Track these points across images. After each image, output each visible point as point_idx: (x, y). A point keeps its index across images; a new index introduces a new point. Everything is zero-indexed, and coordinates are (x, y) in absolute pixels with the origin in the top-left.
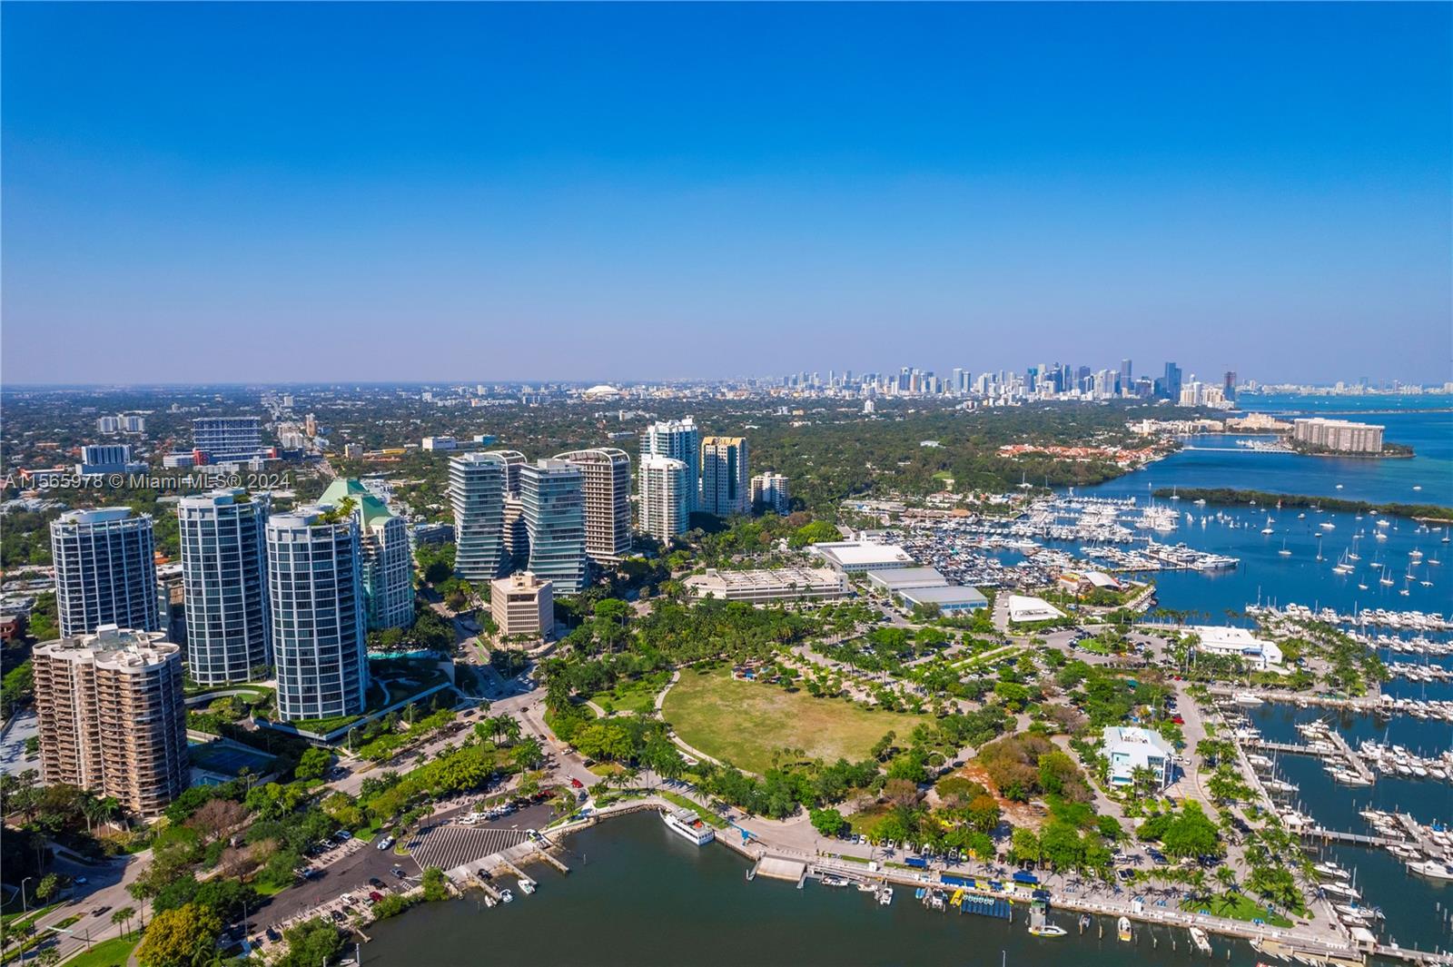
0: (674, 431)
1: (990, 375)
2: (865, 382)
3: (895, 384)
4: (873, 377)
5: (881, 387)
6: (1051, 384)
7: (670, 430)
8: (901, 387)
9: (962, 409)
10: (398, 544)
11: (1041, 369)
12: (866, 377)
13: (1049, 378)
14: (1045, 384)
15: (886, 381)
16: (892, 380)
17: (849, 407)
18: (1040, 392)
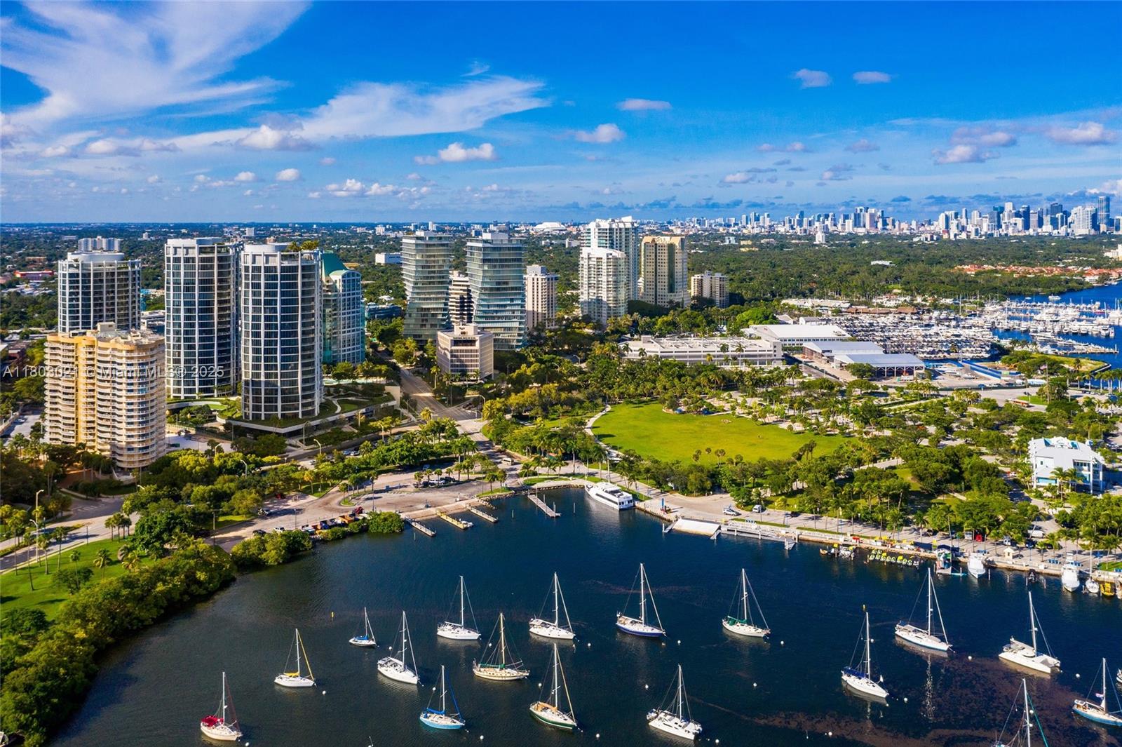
0: (614, 226)
1: (951, 213)
2: (819, 220)
3: (850, 223)
4: (827, 216)
5: (835, 225)
6: (1020, 221)
7: (610, 224)
8: (856, 224)
9: (920, 241)
10: (354, 294)
11: (1009, 206)
12: (819, 216)
13: (1017, 215)
14: (1013, 220)
15: (841, 220)
16: (846, 217)
17: (800, 239)
18: (1007, 228)
